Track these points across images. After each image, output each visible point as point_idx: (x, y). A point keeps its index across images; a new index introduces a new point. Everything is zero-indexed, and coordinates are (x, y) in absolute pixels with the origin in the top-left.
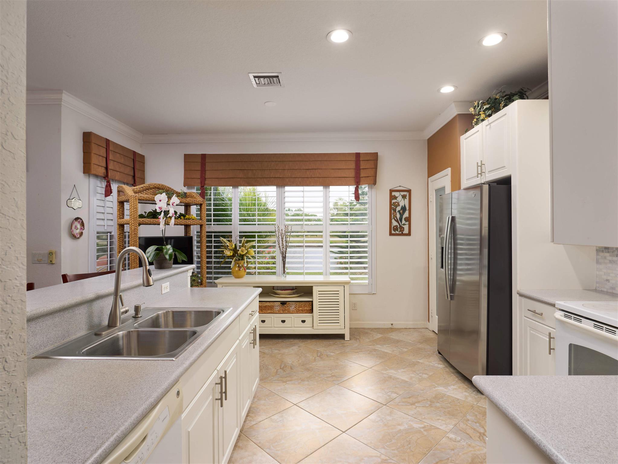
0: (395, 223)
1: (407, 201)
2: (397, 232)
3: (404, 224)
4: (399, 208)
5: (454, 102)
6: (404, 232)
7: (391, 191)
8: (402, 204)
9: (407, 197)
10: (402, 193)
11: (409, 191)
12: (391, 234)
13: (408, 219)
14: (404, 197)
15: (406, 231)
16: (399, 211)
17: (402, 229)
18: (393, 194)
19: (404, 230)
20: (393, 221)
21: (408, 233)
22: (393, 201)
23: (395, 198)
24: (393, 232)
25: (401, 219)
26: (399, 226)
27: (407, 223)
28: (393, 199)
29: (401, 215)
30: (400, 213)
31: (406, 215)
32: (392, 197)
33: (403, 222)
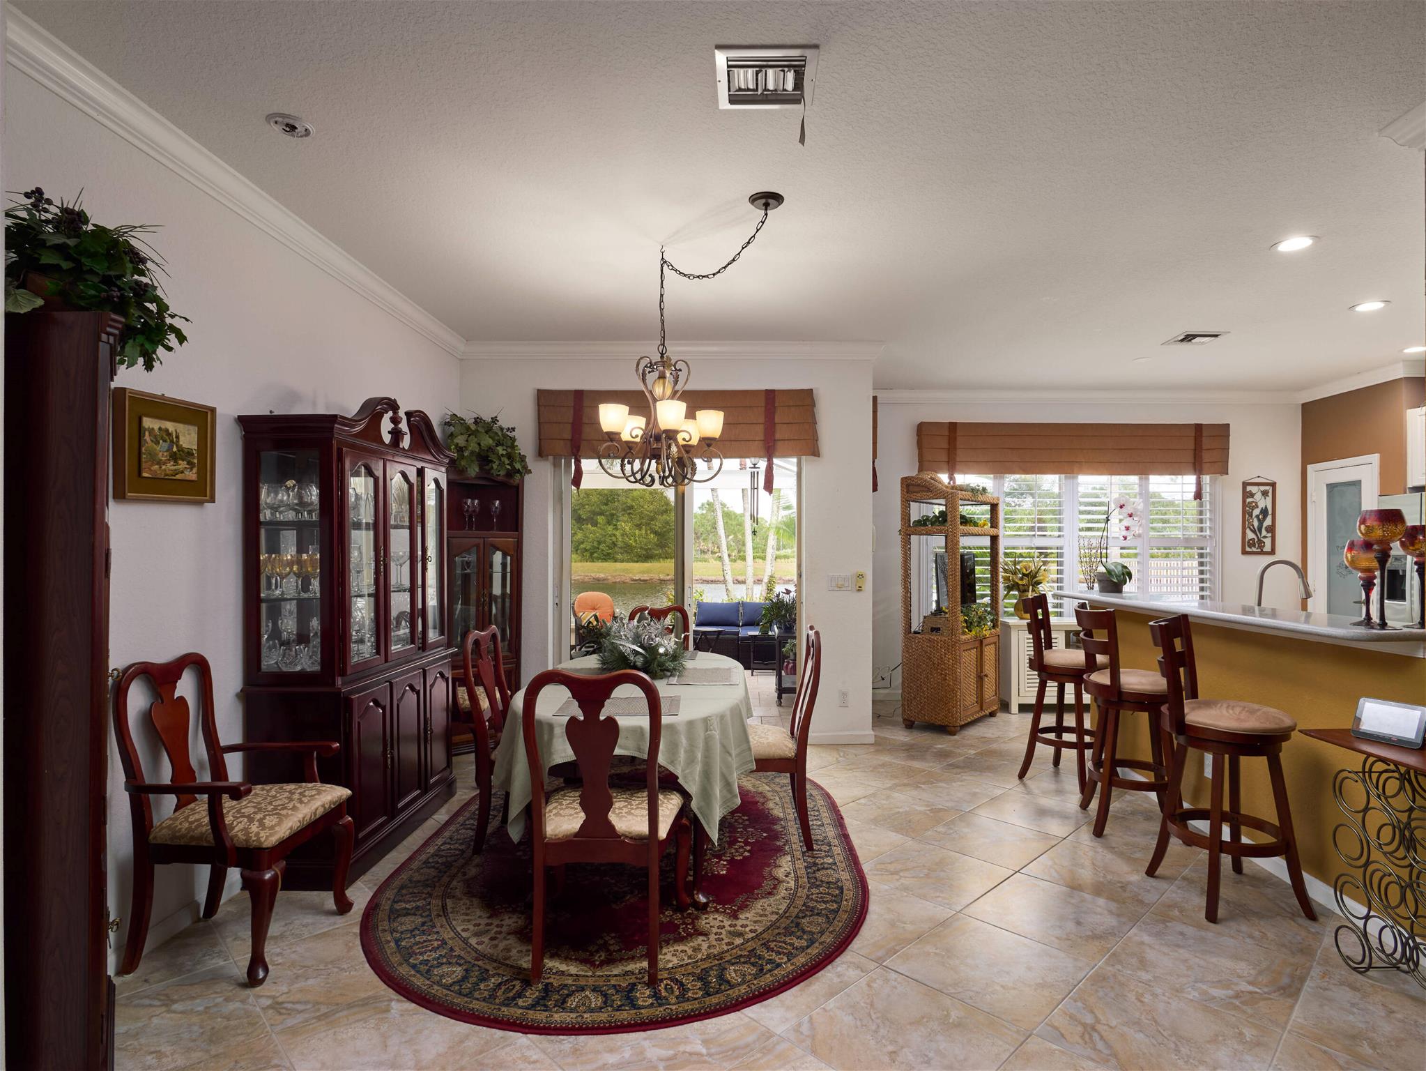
0: (1250, 535)
1: (1269, 499)
2: (1254, 549)
3: (1265, 537)
4: (1256, 512)
5: (1403, 361)
6: (1264, 550)
7: (1245, 484)
8: (1261, 505)
9: (1270, 494)
10: (1263, 488)
11: (1273, 485)
12: (1244, 552)
13: (1271, 529)
14: (1265, 494)
15: (1268, 548)
16: (1257, 516)
17: (1261, 543)
18: (1249, 488)
19: (1264, 546)
20: (1248, 531)
21: (1270, 550)
22: (1249, 500)
23: (1252, 495)
24: (1248, 549)
25: (1260, 529)
26: (1256, 540)
27: (1270, 535)
28: (1248, 497)
29: (1261, 522)
30: (1259, 520)
31: (1268, 522)
32: (1247, 495)
33: (1264, 533)
